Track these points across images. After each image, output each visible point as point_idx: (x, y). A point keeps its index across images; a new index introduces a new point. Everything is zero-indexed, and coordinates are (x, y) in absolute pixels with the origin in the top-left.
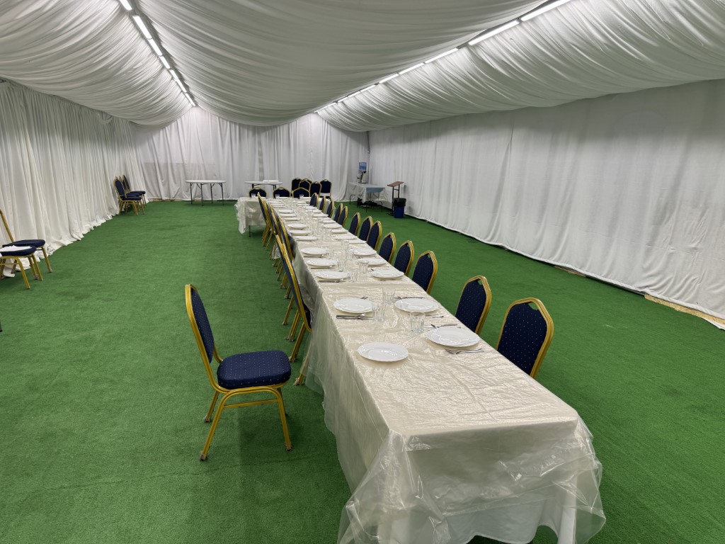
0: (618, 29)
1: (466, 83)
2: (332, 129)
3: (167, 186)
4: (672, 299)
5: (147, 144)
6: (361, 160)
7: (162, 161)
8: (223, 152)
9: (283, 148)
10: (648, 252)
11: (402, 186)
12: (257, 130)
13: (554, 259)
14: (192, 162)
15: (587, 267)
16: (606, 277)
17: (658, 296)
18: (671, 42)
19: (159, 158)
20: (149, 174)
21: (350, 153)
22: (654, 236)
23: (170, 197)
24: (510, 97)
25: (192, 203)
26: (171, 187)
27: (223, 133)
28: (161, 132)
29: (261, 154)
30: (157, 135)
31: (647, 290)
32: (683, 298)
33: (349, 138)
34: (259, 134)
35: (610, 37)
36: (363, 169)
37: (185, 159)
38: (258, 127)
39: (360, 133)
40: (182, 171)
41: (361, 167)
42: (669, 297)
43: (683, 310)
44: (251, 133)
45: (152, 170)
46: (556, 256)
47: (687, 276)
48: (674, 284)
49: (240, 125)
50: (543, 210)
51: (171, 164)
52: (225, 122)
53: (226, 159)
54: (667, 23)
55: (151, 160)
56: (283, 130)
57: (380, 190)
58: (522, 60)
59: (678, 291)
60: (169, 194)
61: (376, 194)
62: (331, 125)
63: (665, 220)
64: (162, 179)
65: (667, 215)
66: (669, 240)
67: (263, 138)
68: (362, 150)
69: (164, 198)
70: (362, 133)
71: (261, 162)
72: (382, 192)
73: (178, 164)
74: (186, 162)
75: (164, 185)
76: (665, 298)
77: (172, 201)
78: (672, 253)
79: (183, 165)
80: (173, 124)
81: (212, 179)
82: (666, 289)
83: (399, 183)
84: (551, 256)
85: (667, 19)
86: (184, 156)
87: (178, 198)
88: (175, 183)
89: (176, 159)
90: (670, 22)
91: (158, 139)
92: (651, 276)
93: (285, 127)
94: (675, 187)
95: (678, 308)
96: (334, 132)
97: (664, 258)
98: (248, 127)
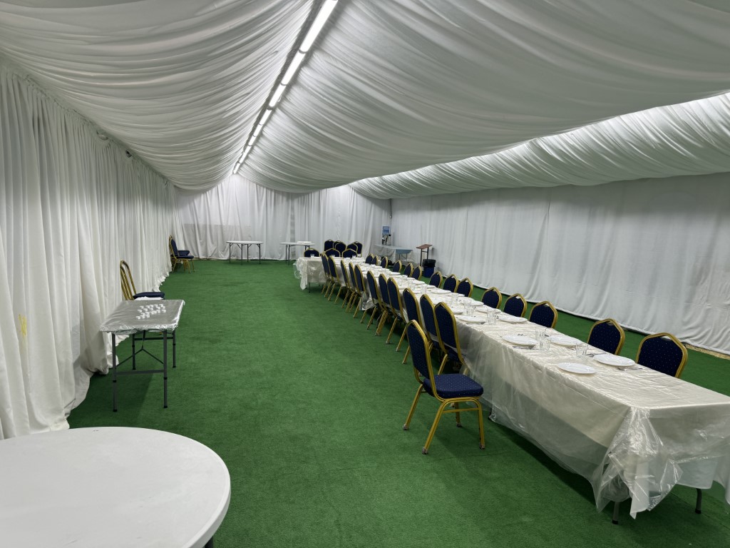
0: (671, 134)
1: (519, 164)
2: (358, 196)
3: (204, 246)
4: (712, 348)
5: (188, 206)
6: (384, 224)
7: (201, 223)
8: (259, 215)
9: (313, 213)
10: (687, 308)
11: (430, 248)
12: (290, 196)
13: (595, 315)
14: (229, 224)
15: (629, 321)
16: (647, 330)
17: (699, 346)
18: (715, 146)
19: (199, 220)
20: (189, 235)
21: (374, 217)
22: (691, 295)
23: (207, 256)
24: (558, 177)
25: (229, 262)
26: (208, 247)
27: (260, 198)
28: (202, 196)
29: (293, 218)
30: (198, 199)
31: (688, 341)
32: (721, 347)
33: (373, 205)
34: (293, 200)
35: (664, 139)
36: (387, 233)
37: (223, 222)
38: (292, 194)
39: (383, 200)
40: (219, 232)
41: (384, 231)
42: (709, 346)
43: (722, 357)
44: (285, 199)
45: (192, 230)
46: (598, 312)
47: (724, 328)
48: (712, 335)
49: (276, 191)
50: (583, 272)
51: (210, 226)
52: (262, 188)
53: (261, 222)
54: (714, 133)
55: (191, 222)
56: (315, 195)
57: (408, 251)
58: (579, 150)
59: (717, 341)
60: (206, 253)
61: (404, 255)
62: (357, 192)
63: (701, 282)
64: (200, 239)
65: (703, 278)
66: (705, 298)
67: (296, 203)
68: (385, 215)
69: (201, 257)
70: (386, 200)
71: (293, 224)
72: (410, 254)
73: (216, 226)
74: (224, 224)
75: (202, 244)
76: (705, 347)
77: (208, 260)
78: (709, 309)
79: (221, 226)
80: (214, 190)
81: (248, 240)
82: (706, 339)
83: (427, 246)
84: (593, 312)
85: (714, 130)
86: (223, 219)
87: (214, 257)
88: (213, 243)
89: (215, 221)
90: (717, 132)
91: (199, 202)
92: (691, 328)
93: (317, 193)
94: (709, 255)
95: (718, 356)
96: (360, 198)
97: (702, 314)
98: (283, 193)
